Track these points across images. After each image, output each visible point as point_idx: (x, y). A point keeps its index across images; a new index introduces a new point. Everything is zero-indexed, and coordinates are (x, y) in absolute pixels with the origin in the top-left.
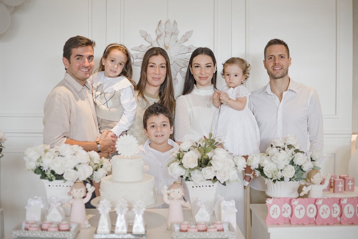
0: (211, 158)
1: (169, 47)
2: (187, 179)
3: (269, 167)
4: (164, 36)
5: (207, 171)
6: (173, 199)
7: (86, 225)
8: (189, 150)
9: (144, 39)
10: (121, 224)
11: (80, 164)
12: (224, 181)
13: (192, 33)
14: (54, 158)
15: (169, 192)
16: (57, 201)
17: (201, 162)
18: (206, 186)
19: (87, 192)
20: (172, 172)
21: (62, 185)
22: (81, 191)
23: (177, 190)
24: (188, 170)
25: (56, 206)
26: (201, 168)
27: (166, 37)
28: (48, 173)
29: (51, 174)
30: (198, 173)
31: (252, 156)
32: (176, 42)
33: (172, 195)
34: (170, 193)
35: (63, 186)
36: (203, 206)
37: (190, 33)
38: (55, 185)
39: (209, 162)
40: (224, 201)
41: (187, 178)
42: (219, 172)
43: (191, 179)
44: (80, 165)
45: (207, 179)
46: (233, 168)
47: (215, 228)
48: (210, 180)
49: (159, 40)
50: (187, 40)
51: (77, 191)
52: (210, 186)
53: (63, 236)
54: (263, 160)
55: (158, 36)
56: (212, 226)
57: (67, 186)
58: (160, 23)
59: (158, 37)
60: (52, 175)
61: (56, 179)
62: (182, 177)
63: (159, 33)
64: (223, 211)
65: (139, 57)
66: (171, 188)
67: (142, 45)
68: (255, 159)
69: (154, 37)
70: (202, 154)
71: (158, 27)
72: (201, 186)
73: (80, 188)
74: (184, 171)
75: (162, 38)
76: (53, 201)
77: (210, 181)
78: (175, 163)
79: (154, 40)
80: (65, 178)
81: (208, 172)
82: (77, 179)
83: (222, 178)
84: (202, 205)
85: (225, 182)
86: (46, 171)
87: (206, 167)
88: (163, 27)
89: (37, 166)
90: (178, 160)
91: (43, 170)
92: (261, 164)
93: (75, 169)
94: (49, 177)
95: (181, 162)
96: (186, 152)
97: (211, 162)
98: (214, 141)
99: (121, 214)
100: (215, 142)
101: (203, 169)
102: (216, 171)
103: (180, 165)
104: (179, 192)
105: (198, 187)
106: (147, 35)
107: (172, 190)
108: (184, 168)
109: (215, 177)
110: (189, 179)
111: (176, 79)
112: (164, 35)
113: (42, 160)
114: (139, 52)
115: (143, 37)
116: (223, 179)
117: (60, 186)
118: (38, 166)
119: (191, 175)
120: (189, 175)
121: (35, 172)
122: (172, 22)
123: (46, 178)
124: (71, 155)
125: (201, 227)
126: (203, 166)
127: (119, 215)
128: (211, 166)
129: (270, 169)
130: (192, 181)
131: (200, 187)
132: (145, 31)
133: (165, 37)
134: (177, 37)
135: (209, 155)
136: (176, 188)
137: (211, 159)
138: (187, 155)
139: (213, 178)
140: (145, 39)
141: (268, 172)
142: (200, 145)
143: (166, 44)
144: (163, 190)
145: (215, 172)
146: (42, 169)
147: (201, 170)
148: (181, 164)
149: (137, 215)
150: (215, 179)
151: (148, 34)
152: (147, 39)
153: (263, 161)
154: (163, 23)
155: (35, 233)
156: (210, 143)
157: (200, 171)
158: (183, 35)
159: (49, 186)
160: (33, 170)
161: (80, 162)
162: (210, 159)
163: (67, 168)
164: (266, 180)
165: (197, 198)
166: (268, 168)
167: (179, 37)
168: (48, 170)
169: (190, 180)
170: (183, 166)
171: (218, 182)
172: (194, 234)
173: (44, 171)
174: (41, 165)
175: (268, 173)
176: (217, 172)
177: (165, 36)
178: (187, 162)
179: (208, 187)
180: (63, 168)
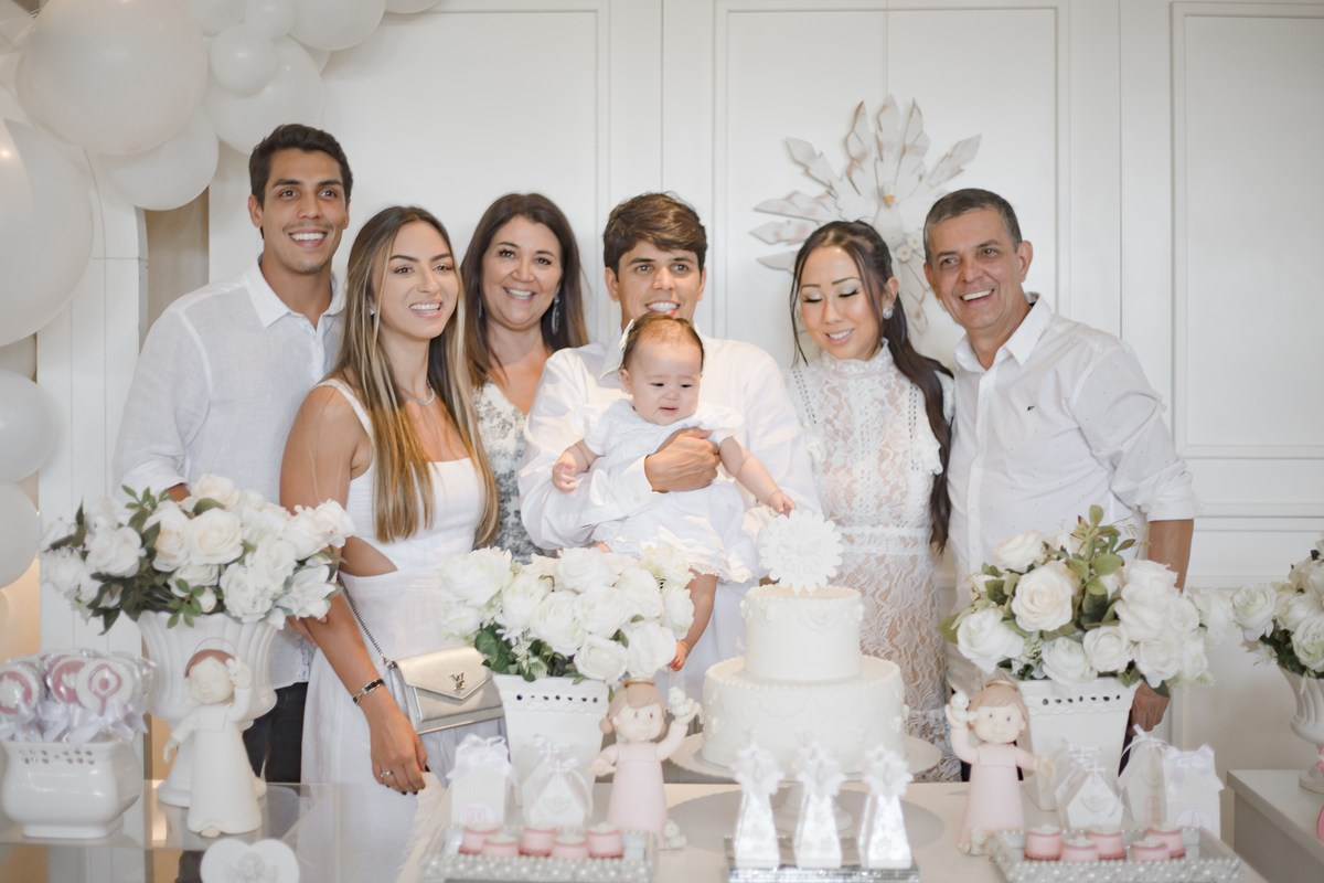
0: (1113, 594)
1: (896, 200)
2: (1026, 673)
3: (1313, 629)
4: (876, 160)
5: (1104, 641)
6: (984, 742)
7: (667, 839)
8: (1031, 568)
9: (800, 170)
10: (819, 831)
11: (635, 619)
12: (1165, 678)
13: (977, 146)
14: (543, 599)
15: (971, 716)
16: (556, 752)
17: (1080, 607)
18: (1094, 699)
19: (669, 718)
20: (971, 643)
21: (564, 698)
22: (651, 716)
23: (1001, 712)
24: (1035, 638)
25: (567, 770)
26: (1079, 633)
27: (882, 159)
28: (521, 650)
29: (530, 654)
30: (1069, 649)
31: (1248, 592)
32: (921, 178)
33: (984, 730)
34: (975, 721)
35: (570, 699)
36: (1096, 769)
37: (968, 147)
38: (539, 696)
39: (1110, 610)
40: (1173, 752)
41: (1028, 668)
42: (1147, 645)
43: (1041, 670)
44: (636, 624)
45: (1102, 671)
46: (1194, 630)
47: (1162, 846)
48: (1114, 674)
49: (856, 175)
50: (961, 171)
51: (636, 715)
52: (1106, 699)
53: (612, 874)
54: (1289, 608)
55: (852, 159)
56: (1151, 841)
57: (584, 700)
58: (861, 110)
59: (855, 163)
60: (535, 660)
61: (551, 674)
62: (1006, 664)
63: (855, 150)
64: (1171, 789)
65: (785, 236)
66: (980, 704)
67: (796, 193)
68: (1260, 600)
69: (837, 163)
70: (1083, 581)
71: (853, 126)
72: (1076, 699)
73: (648, 703)
74: (1021, 641)
75: (868, 164)
76: (542, 752)
77: (1111, 680)
78: (985, 612)
79: (839, 175)
80: (581, 669)
81: (1106, 647)
82: (621, 674)
83: (1160, 669)
84: (1092, 766)
85: (1163, 683)
86: (513, 642)
87: (1098, 627)
88: (872, 127)
89: (481, 625)
90: (994, 603)
91: (504, 638)
92: (1281, 618)
93: (618, 637)
94: (524, 664)
95: (1010, 609)
96: (1021, 574)
97: (1118, 608)
98: (1112, 533)
99: (821, 796)
100: (1121, 540)
101: (1090, 637)
102: (1136, 644)
103: (1004, 619)
104: (1009, 719)
105: (1065, 701)
106: (812, 155)
107: (984, 712)
108: (1023, 634)
109: (1131, 665)
110: (1034, 673)
111: (923, 316)
112: (874, 154)
113: (502, 601)
114: (783, 220)
115: (798, 163)
116: (1161, 673)
117: (558, 698)
118: (484, 627)
119: (1044, 656)
120: (1034, 658)
121: (477, 646)
122: (902, 109)
123: (513, 668)
124: (606, 585)
125: (1108, 846)
126: (1086, 626)
127: (813, 798)
128: (1117, 625)
129: (1317, 640)
130: (1046, 678)
131: (1070, 701)
132: (807, 143)
133: (879, 162)
134: (922, 163)
135: (1108, 583)
136: (998, 705)
137: (1117, 598)
138: (1027, 584)
139: (1126, 665)
140: (807, 172)
141: (1312, 651)
142: (1063, 549)
143: (885, 189)
144: (952, 708)
145: (1132, 646)
146: (502, 635)
147: (1080, 641)
148: (1010, 617)
149: (882, 800)
150: (1132, 672)
151: (818, 153)
152: (812, 172)
153: (1288, 611)
154: (871, 110)
155: (510, 864)
156: (1102, 544)
157: (1074, 643)
158: (943, 154)
159: (519, 698)
160: (467, 638)
161: (637, 612)
162: (1113, 601)
163: (590, 633)
164: (1304, 680)
165: (1064, 741)
166: (1310, 634)
167: (930, 160)
168: (521, 639)
169: (1035, 676)
170: (1016, 624)
171: (1140, 682)
172: (1092, 870)
173: (508, 640)
174: (500, 620)
175: (1309, 654)
176: (1142, 645)
177: (878, 156)
178: (1033, 608)
179: (1100, 702)
180: (579, 632)
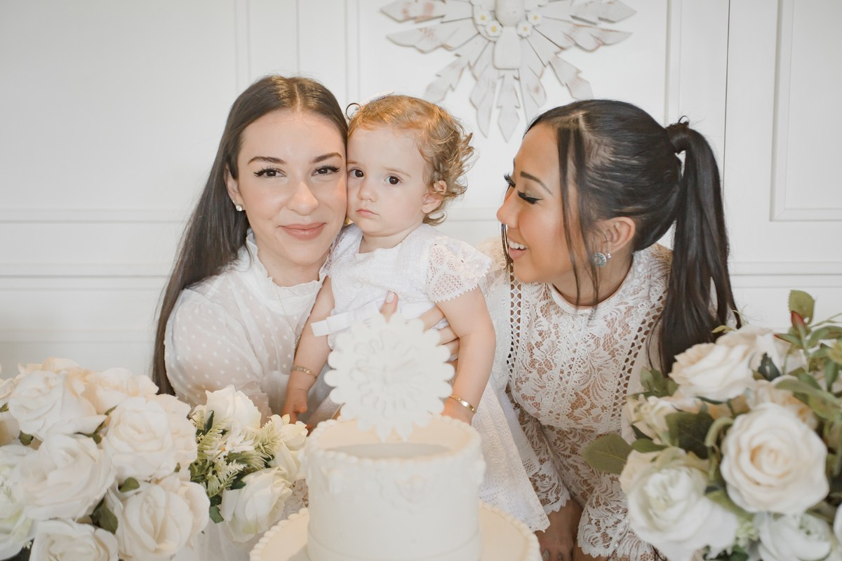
20: (651, 521)
30: (803, 527)
41: (737, 554)
93: (100, 517)
95: (718, 474)
103: (709, 490)
108: (738, 510)
111: (541, 89)
124: (80, 435)
138: (742, 435)
142: (766, 359)
148: (717, 488)
157: (810, 519)
163: (47, 519)
170: (727, 497)
178: (758, 476)
180: (22, 518)
